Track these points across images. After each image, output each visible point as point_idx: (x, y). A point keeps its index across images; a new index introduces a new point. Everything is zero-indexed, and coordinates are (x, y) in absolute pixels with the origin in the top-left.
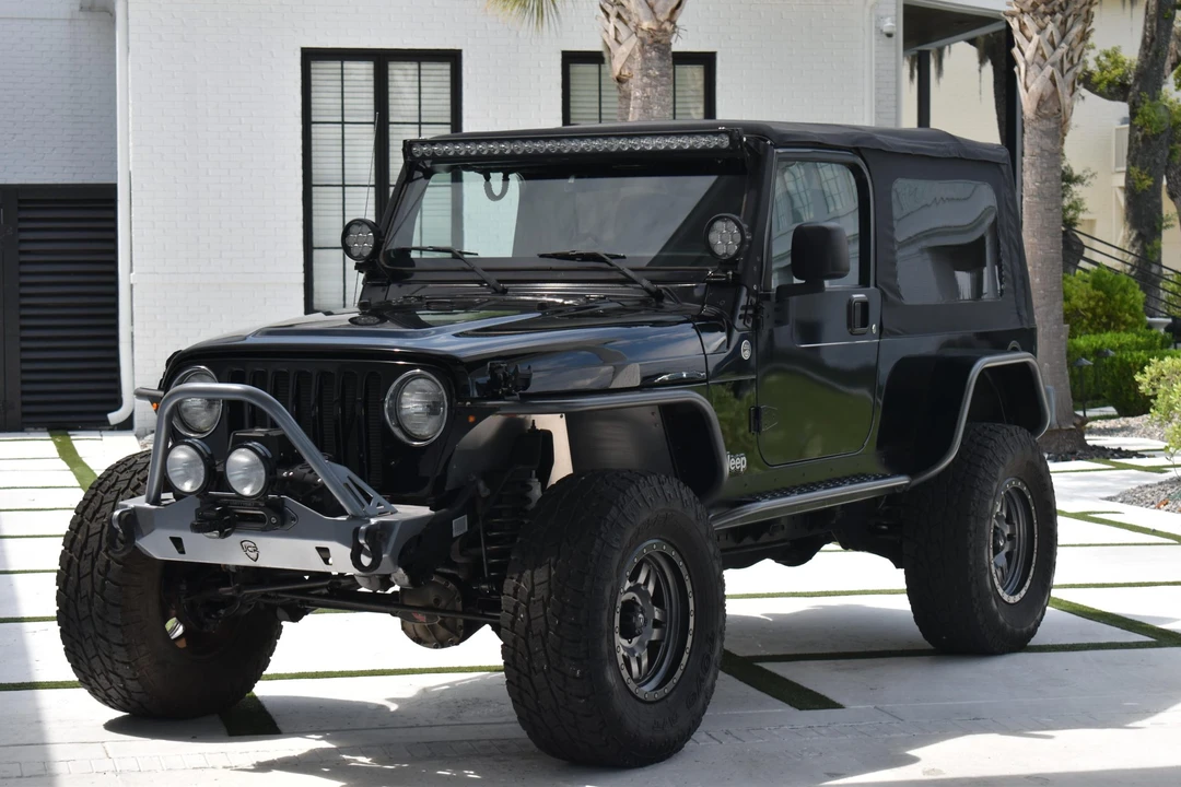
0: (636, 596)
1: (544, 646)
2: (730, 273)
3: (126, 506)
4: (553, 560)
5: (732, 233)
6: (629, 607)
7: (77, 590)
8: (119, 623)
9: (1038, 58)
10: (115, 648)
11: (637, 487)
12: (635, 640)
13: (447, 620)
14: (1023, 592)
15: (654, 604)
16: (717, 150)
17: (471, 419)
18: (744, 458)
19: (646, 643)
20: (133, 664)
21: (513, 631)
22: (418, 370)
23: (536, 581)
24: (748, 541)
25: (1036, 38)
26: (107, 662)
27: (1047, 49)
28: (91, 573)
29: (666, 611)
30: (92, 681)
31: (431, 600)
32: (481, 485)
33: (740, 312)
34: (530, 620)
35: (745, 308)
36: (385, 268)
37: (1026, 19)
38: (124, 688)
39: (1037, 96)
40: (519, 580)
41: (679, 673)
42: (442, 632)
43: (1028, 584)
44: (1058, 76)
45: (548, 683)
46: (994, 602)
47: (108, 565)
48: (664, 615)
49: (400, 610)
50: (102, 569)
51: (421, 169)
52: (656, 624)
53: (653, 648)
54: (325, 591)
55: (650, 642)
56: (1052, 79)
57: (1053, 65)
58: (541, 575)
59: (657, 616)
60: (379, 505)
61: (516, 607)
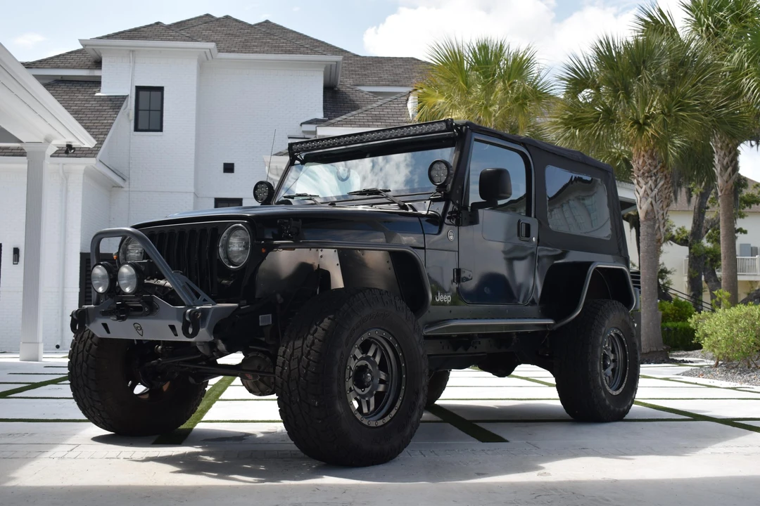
0: (368, 363)
1: (298, 387)
2: (443, 192)
5: (443, 169)
6: (361, 370)
9: (645, 195)
12: (367, 390)
13: (265, 379)
15: (380, 369)
16: (440, 131)
17: (264, 251)
18: (450, 296)
19: (375, 392)
20: (103, 402)
21: (281, 378)
22: (240, 225)
23: (296, 347)
25: (644, 187)
27: (649, 191)
29: (389, 374)
31: (256, 367)
32: (279, 296)
33: (448, 215)
34: (290, 372)
35: (451, 213)
37: (640, 179)
39: (645, 211)
40: (286, 347)
41: (393, 412)
42: (262, 386)
43: (624, 385)
44: (654, 202)
45: (301, 411)
46: (603, 393)
47: (91, 345)
48: (386, 378)
49: (240, 372)
50: (88, 348)
51: (299, 160)
52: (382, 382)
53: (379, 397)
54: (204, 363)
55: (378, 393)
56: (651, 203)
57: (652, 198)
58: (298, 344)
59: (383, 377)
60: (205, 300)
61: (284, 363)
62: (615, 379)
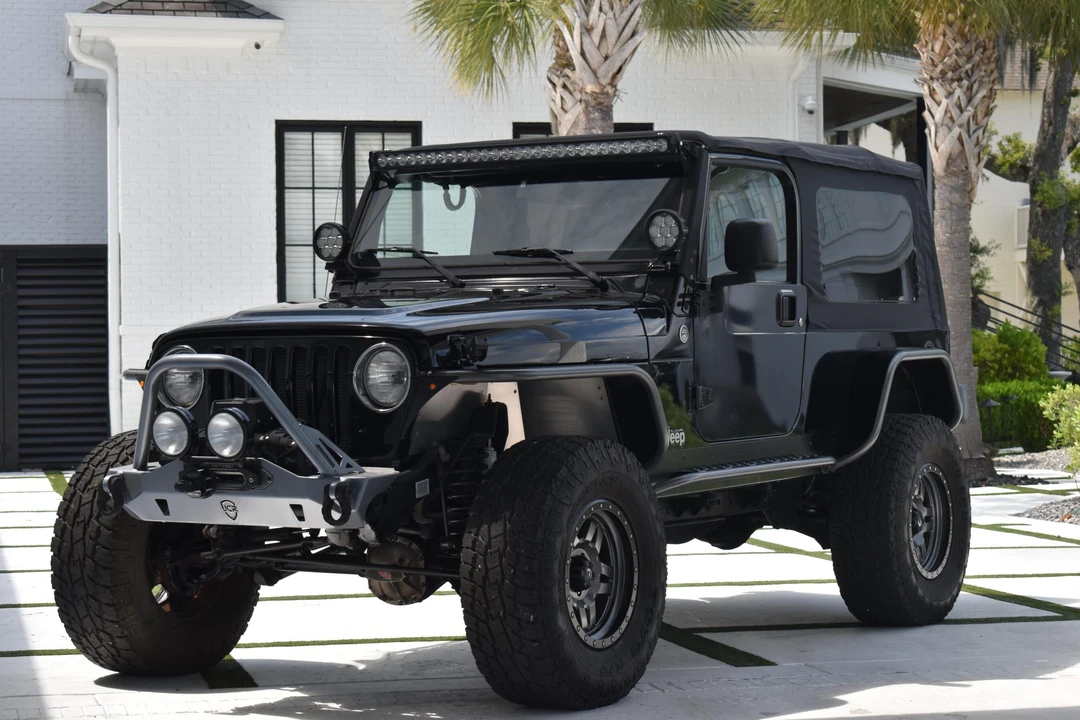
0: (584, 552)
1: (500, 593)
2: (669, 264)
3: (115, 473)
4: (508, 515)
5: (671, 227)
6: (579, 562)
7: (70, 555)
8: (109, 584)
9: (947, 121)
10: (105, 608)
11: (585, 449)
12: (584, 593)
13: (411, 578)
14: (940, 569)
15: (602, 560)
16: (656, 153)
17: (433, 387)
18: (683, 434)
19: (594, 596)
20: (122, 623)
21: (471, 581)
22: (384, 343)
23: (493, 534)
24: (686, 515)
25: (945, 102)
26: (98, 621)
27: (955, 112)
28: (83, 539)
29: (612, 567)
30: (84, 640)
31: (396, 560)
32: (442, 451)
33: (678, 300)
34: (487, 572)
35: (683, 296)
36: (353, 268)
37: (935, 85)
38: (113, 646)
39: (946, 155)
40: (477, 534)
41: (624, 625)
42: (406, 589)
43: (944, 562)
44: (965, 136)
45: (505, 629)
46: (913, 577)
47: (99, 528)
48: (611, 572)
49: (368, 569)
50: (93, 535)
51: (385, 180)
52: (604, 579)
53: (600, 601)
54: (298, 554)
55: (598, 596)
56: (960, 139)
57: (960, 126)
58: (497, 529)
59: (604, 571)
60: (348, 466)
61: (474, 559)
62: (930, 547)
